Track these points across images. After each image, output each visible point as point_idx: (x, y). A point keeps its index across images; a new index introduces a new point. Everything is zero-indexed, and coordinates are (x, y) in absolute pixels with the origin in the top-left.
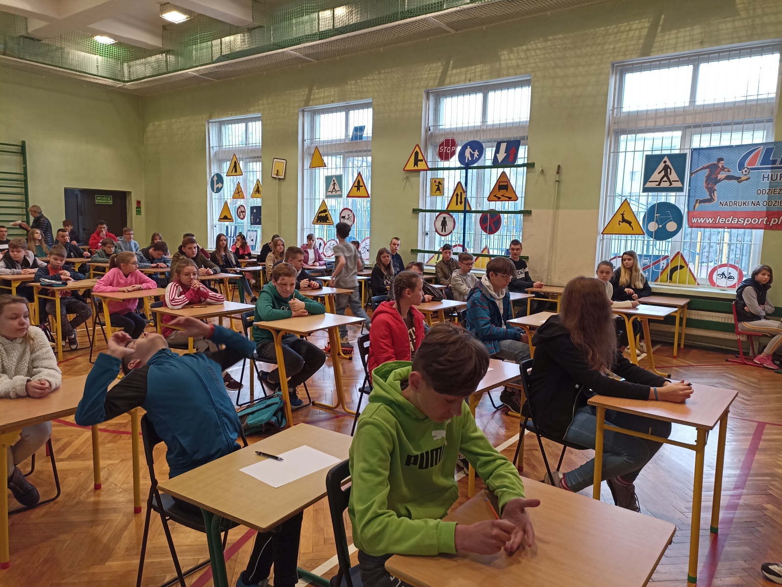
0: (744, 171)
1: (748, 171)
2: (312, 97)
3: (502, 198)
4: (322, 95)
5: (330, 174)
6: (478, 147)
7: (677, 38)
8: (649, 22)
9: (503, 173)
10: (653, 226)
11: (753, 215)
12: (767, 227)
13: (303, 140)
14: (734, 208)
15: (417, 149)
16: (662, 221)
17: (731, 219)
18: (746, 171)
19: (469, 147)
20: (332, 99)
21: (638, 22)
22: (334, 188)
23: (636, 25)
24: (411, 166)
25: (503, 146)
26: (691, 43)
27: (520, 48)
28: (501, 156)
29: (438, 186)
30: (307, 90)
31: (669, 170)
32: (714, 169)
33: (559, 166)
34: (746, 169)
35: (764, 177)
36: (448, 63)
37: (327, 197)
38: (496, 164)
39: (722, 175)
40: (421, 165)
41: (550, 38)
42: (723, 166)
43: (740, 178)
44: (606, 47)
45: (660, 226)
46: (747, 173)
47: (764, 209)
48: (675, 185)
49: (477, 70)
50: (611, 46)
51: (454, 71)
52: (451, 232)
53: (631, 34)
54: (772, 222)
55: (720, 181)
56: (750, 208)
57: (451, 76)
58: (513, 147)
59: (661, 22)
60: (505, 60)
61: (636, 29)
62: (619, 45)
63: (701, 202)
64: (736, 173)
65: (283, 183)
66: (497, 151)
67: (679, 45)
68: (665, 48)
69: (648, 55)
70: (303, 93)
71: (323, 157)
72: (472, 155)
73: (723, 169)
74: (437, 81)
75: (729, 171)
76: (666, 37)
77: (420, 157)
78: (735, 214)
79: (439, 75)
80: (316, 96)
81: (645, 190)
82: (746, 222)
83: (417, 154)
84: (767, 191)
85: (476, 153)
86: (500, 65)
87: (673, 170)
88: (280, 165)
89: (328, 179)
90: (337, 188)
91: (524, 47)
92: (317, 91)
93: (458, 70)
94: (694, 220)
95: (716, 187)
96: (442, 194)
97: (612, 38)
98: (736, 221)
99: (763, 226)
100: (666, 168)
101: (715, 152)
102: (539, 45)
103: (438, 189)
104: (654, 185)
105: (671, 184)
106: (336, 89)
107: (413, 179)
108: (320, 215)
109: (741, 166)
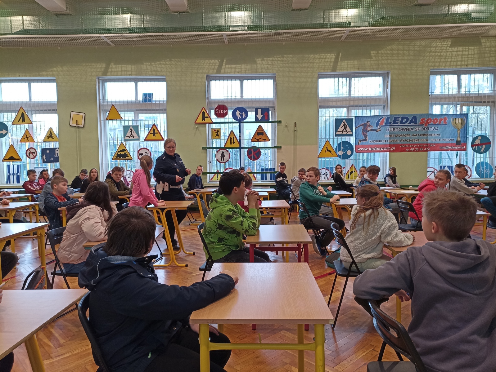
0: (378, 127)
1: (380, 127)
3: (260, 140)
4: (120, 69)
6: (244, 111)
8: (334, 55)
9: (260, 126)
10: (340, 153)
13: (99, 100)
14: (376, 143)
15: (204, 110)
16: (345, 150)
17: (375, 148)
19: (237, 110)
21: (329, 54)
22: (131, 134)
23: (328, 56)
24: (200, 120)
25: (259, 111)
26: (354, 68)
28: (260, 116)
29: (217, 133)
32: (365, 125)
33: (295, 123)
35: (387, 130)
36: (223, 61)
37: (125, 140)
38: (257, 121)
39: (369, 129)
40: (207, 120)
41: (285, 56)
43: (377, 130)
45: (344, 153)
47: (388, 143)
48: (349, 133)
49: (242, 67)
51: (227, 66)
54: (392, 149)
55: (368, 131)
56: (382, 143)
57: (225, 68)
58: (265, 112)
59: (340, 57)
60: (260, 64)
61: (329, 58)
62: (321, 64)
63: (361, 141)
66: (256, 114)
69: (336, 71)
73: (369, 126)
74: (215, 71)
75: (372, 127)
77: (206, 115)
78: (377, 146)
79: (217, 67)
80: (113, 70)
82: (381, 149)
83: (203, 113)
84: (389, 136)
85: (244, 114)
86: (257, 66)
87: (348, 126)
88: (79, 117)
89: (126, 128)
90: (134, 134)
93: (230, 66)
94: (359, 149)
95: (367, 134)
96: (220, 137)
97: (317, 61)
98: (377, 149)
99: (389, 151)
100: (345, 125)
101: (365, 118)
103: (217, 135)
104: (340, 133)
105: (347, 133)
107: (201, 128)
108: (119, 153)
109: (377, 125)
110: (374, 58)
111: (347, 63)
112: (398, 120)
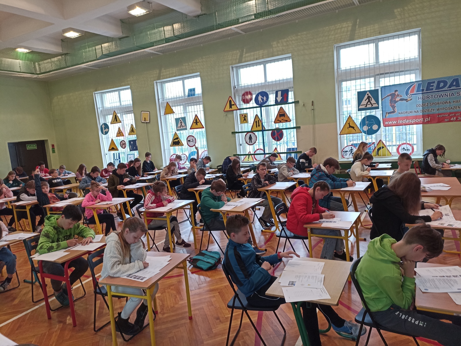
0: (409, 96)
1: (411, 95)
2: (162, 74)
3: (282, 121)
4: (168, 73)
5: (178, 117)
6: (265, 95)
7: (367, 31)
8: (351, 23)
9: (281, 108)
10: (365, 128)
11: (416, 117)
12: (423, 123)
13: (158, 99)
14: (405, 115)
15: (230, 99)
16: (370, 125)
17: (405, 121)
18: (410, 96)
19: (260, 95)
20: (175, 75)
22: (181, 125)
24: (228, 108)
25: (279, 93)
26: (374, 33)
27: (283, 40)
28: (279, 99)
29: (245, 118)
30: (158, 70)
31: (370, 98)
32: (393, 96)
33: (313, 102)
34: (409, 95)
35: (419, 98)
36: (243, 51)
37: (177, 130)
38: (277, 103)
39: (398, 99)
40: (234, 107)
41: (299, 34)
42: (398, 94)
43: (407, 99)
44: (330, 37)
45: (369, 128)
46: (410, 97)
47: (421, 114)
48: (374, 106)
49: (260, 53)
50: (333, 37)
51: (247, 55)
52: (255, 142)
53: (343, 30)
54: (426, 120)
55: (397, 102)
56: (414, 114)
57: (245, 57)
58: (285, 93)
60: (275, 47)
62: (337, 36)
63: (389, 113)
64: (405, 97)
65: (149, 125)
66: (276, 96)
67: (368, 34)
68: (361, 36)
69: (353, 40)
70: (156, 72)
71: (172, 108)
72: (263, 100)
73: (398, 95)
74: (237, 61)
75: (401, 96)
76: (361, 31)
77: (233, 103)
78: (407, 118)
79: (238, 57)
80: (164, 74)
81: (359, 110)
82: (413, 122)
83: (230, 101)
84: (421, 105)
85: (265, 98)
86: (273, 50)
87: (372, 98)
88: (145, 115)
89: (177, 120)
90: (183, 124)
91: (285, 40)
92: (164, 71)
93: (249, 54)
94: (387, 123)
96: (247, 122)
98: (408, 121)
99: (422, 123)
100: (369, 97)
101: (393, 87)
102: (293, 38)
103: (245, 120)
104: (363, 107)
105: (372, 106)
106: (176, 69)
107: (230, 115)
108: (174, 141)
109: (407, 94)
111: (366, 29)
112: (433, 86)
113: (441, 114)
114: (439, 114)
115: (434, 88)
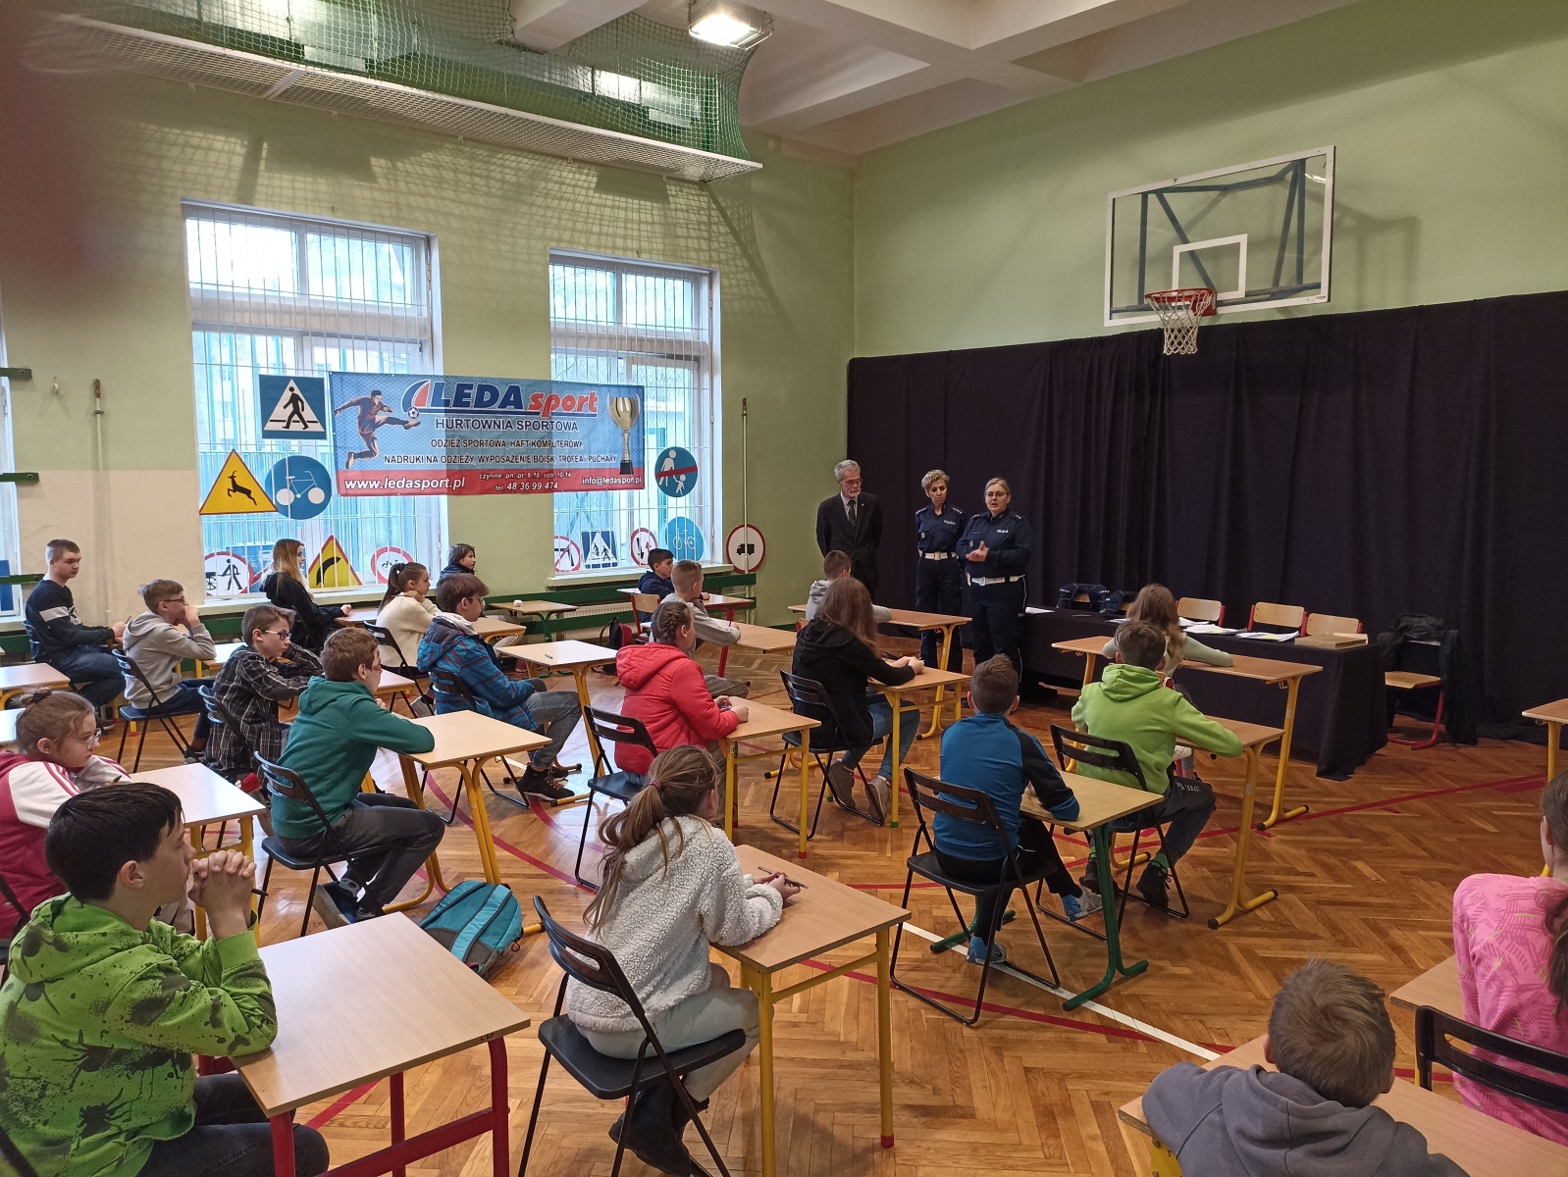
0: (411, 412)
1: (416, 413)
7: (293, 189)
10: (285, 497)
16: (300, 487)
17: (403, 482)
18: (413, 413)
23: (219, 142)
31: (300, 403)
32: (367, 405)
33: (97, 382)
34: (413, 410)
35: (438, 423)
39: (380, 417)
42: (380, 403)
43: (407, 422)
45: (299, 496)
46: (415, 416)
47: (444, 467)
48: (312, 428)
53: (213, 156)
54: (455, 485)
55: (379, 425)
59: (264, 154)
61: (222, 151)
63: (357, 456)
67: (299, 200)
68: (277, 198)
69: (250, 203)
73: (381, 407)
75: (389, 411)
78: (408, 475)
84: (444, 442)
87: (305, 403)
94: (350, 485)
95: (375, 434)
97: (176, 152)
98: (411, 484)
100: (294, 399)
101: (367, 381)
104: (280, 427)
105: (306, 427)
109: (407, 406)
110: (382, 182)
111: (292, 181)
112: (468, 396)
113: (487, 472)
114: (483, 472)
115: (472, 399)
